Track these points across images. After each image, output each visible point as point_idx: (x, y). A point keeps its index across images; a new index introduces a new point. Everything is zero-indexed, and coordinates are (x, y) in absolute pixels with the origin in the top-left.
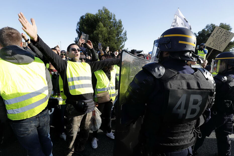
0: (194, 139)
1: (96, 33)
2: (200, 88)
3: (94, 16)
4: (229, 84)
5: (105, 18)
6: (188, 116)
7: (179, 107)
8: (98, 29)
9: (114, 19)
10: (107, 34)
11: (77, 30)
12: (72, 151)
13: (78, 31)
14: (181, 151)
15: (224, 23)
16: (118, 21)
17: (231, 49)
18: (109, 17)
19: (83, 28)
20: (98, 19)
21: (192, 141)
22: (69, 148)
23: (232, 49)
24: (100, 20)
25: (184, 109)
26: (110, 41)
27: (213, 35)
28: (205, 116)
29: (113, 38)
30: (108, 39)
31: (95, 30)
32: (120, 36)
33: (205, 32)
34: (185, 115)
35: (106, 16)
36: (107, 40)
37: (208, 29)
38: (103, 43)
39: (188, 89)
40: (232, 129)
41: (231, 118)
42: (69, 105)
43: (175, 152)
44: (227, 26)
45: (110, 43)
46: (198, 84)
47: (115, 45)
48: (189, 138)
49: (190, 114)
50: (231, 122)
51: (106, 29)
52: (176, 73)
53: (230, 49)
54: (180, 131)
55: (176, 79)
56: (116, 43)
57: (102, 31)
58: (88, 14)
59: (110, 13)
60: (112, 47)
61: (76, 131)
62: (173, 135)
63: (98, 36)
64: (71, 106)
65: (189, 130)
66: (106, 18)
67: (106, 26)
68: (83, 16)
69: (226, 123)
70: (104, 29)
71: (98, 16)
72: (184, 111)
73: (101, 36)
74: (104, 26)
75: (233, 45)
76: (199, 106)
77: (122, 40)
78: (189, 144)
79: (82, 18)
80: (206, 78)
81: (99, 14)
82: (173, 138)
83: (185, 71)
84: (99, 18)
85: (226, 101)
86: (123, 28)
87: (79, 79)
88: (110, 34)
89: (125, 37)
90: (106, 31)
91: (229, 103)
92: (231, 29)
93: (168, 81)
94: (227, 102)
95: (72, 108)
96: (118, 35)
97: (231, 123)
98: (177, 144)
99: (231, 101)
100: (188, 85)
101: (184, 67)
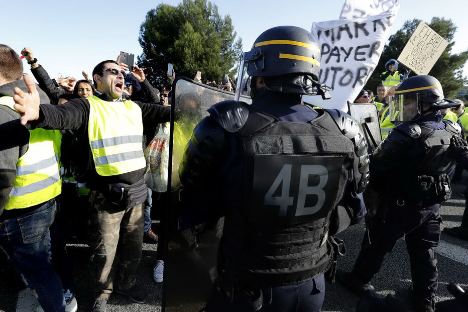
0: (327, 259)
1: (179, 45)
2: (321, 152)
3: (174, 9)
4: (426, 142)
5: (196, 13)
6: (301, 211)
7: (279, 192)
8: (183, 36)
9: (217, 15)
10: (201, 46)
11: (140, 40)
12: (107, 287)
13: (143, 42)
14: (298, 284)
15: (441, 18)
16: (223, 18)
17: (456, 71)
18: (205, 10)
19: (153, 35)
20: (182, 17)
21: (320, 263)
22: (100, 281)
23: (459, 70)
24: (187, 18)
25: (290, 196)
26: (207, 60)
27: (414, 40)
28: (351, 210)
29: (213, 54)
30: (204, 56)
31: (178, 38)
32: (229, 50)
33: (402, 37)
34: (292, 208)
35: (198, 8)
36: (202, 58)
37: (408, 31)
38: (194, 65)
39: (295, 153)
40: (439, 234)
41: (436, 212)
42: (94, 192)
43: (283, 287)
44: (446, 22)
45: (209, 65)
46: (319, 143)
47: (219, 68)
48: (315, 255)
49: (305, 207)
50: (436, 220)
51: (199, 36)
52: (272, 120)
53: (454, 70)
54: (290, 242)
55: (270, 134)
56: (220, 65)
57: (191, 41)
58: (162, 7)
59: (207, 3)
60: (213, 73)
61: (113, 246)
62: (275, 250)
63: (183, 50)
64: (97, 195)
65: (311, 239)
66: (198, 14)
67: (200, 31)
68: (152, 11)
69: (426, 223)
70: (196, 35)
71: (182, 9)
72: (290, 201)
73: (190, 51)
74: (196, 29)
75: (459, 62)
76: (323, 189)
77: (233, 57)
78: (315, 269)
79: (151, 14)
80: (342, 129)
81: (184, 5)
82: (277, 256)
83: (293, 115)
84: (185, 14)
85: (421, 177)
86: (236, 33)
87: (115, 141)
88: (207, 46)
89: (240, 50)
90: (199, 41)
91: (428, 180)
92: (455, 28)
93: (251, 139)
94: (424, 180)
95: (101, 198)
96: (224, 48)
97: (436, 223)
98: (286, 270)
99: (432, 178)
100: (297, 145)
101: (293, 108)
